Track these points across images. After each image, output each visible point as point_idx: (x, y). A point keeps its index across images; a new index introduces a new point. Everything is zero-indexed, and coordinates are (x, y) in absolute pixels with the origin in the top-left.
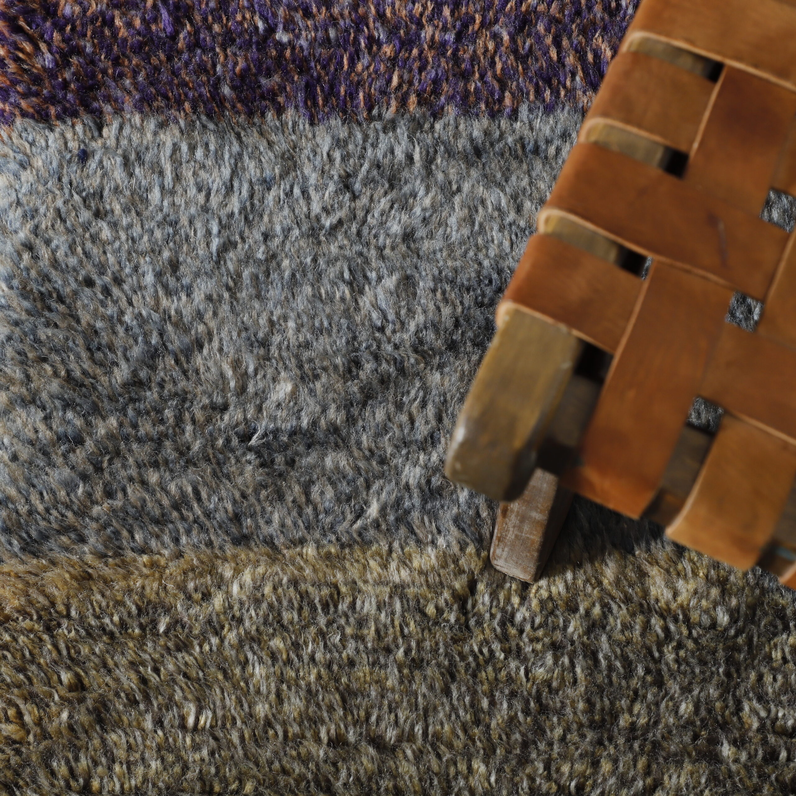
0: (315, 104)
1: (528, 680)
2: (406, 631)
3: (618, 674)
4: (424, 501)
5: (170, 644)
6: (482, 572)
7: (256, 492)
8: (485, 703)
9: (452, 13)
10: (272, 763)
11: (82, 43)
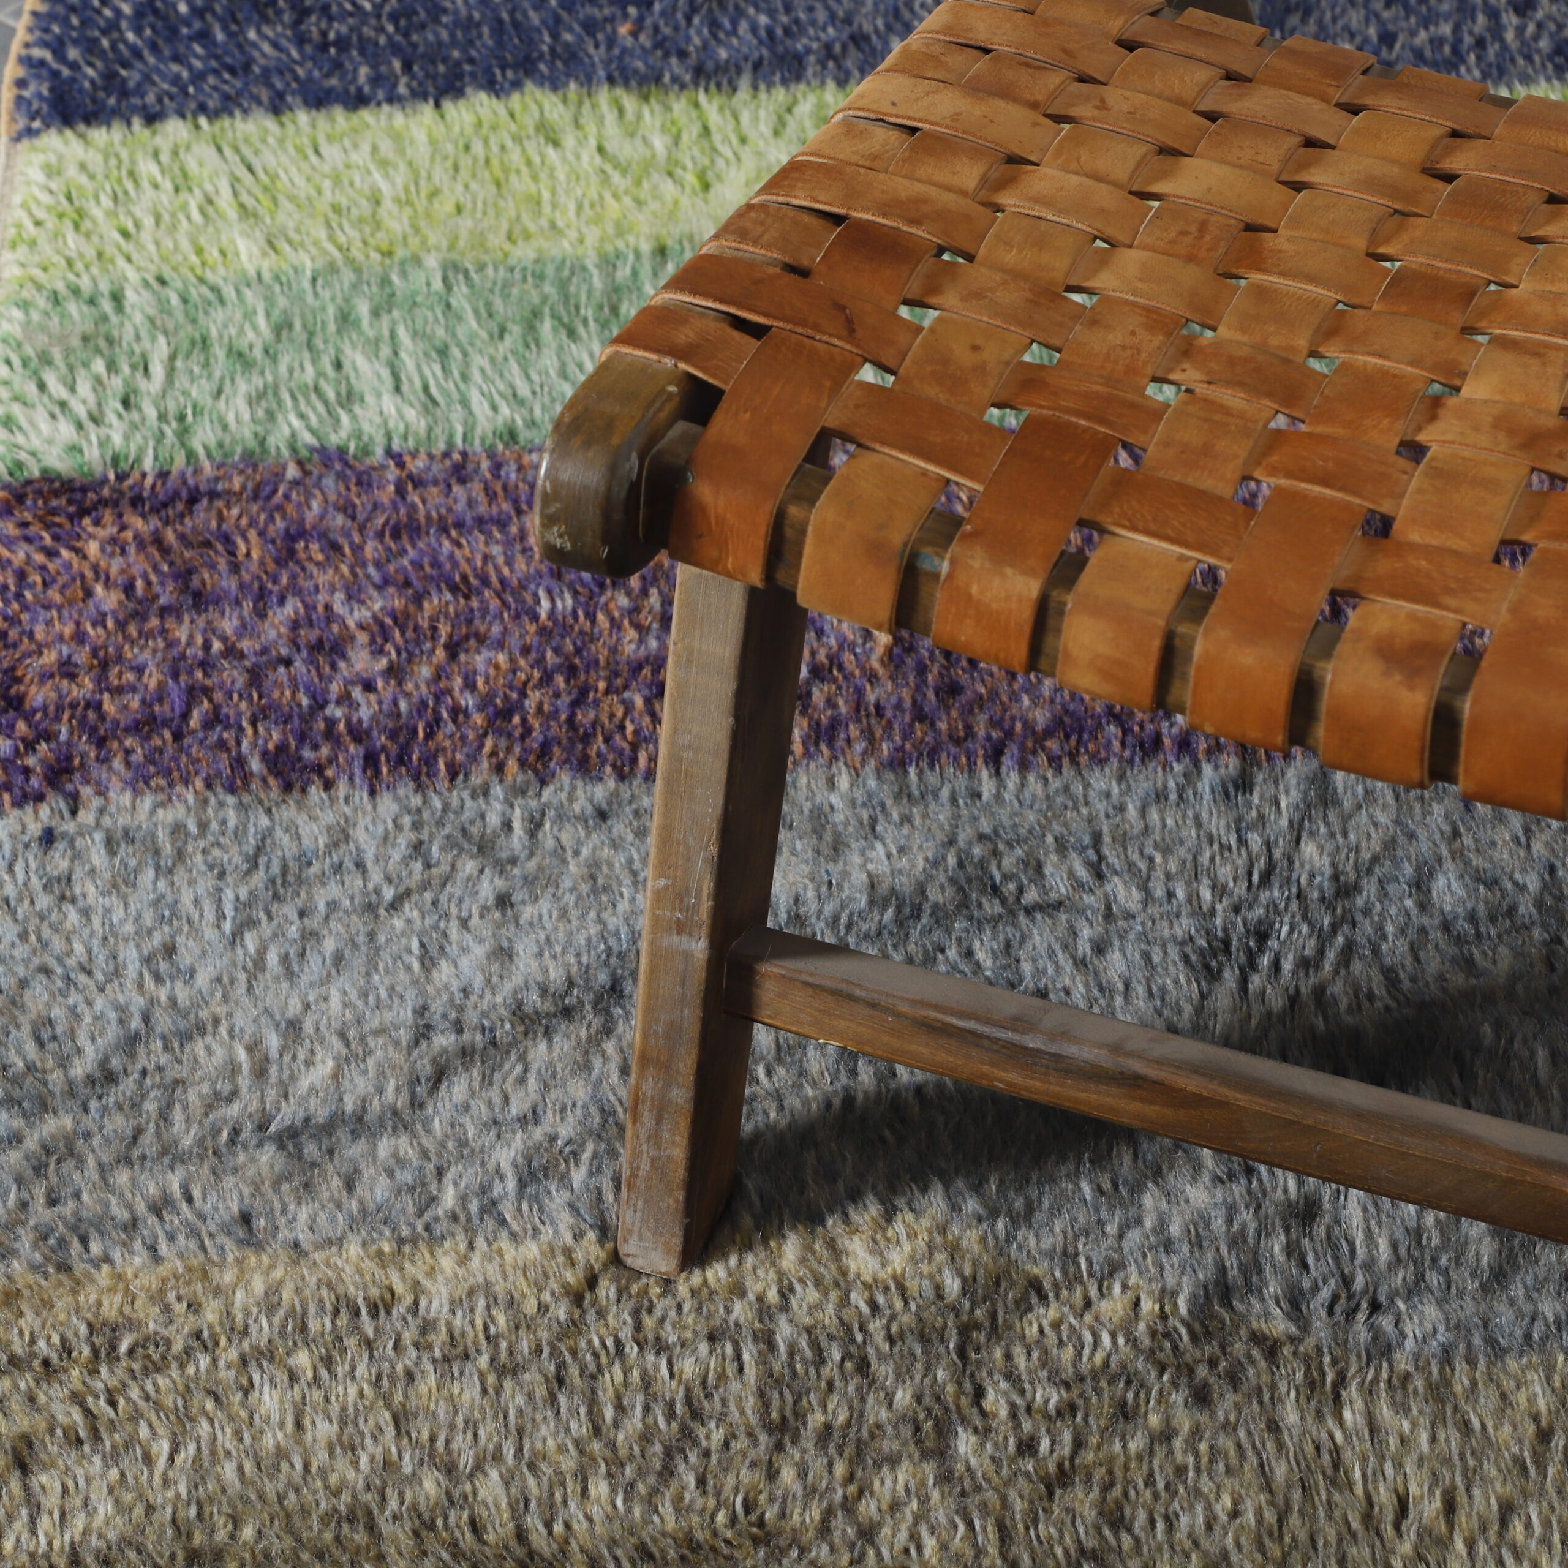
0: (377, 773)
1: (672, 1375)
2: (492, 1330)
3: (804, 1359)
4: (522, 1185)
5: (136, 1366)
6: (605, 1266)
7: (276, 1184)
8: (609, 1413)
9: (567, 681)
10: (286, 1496)
11: (56, 727)
